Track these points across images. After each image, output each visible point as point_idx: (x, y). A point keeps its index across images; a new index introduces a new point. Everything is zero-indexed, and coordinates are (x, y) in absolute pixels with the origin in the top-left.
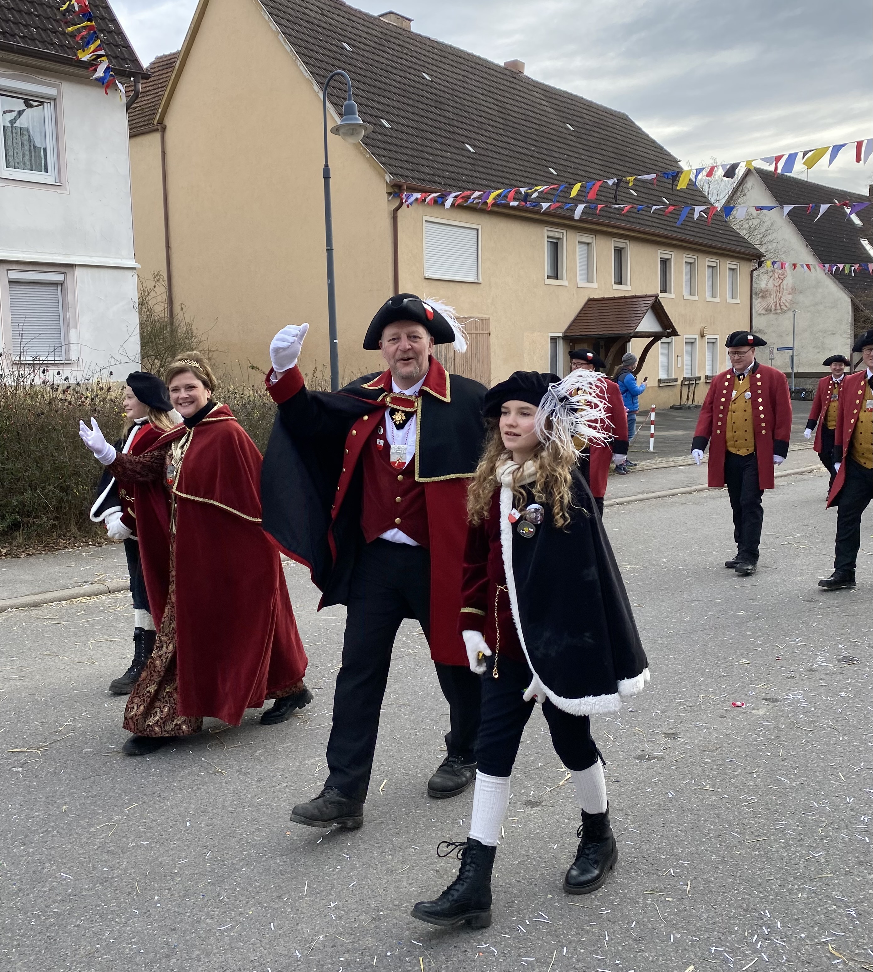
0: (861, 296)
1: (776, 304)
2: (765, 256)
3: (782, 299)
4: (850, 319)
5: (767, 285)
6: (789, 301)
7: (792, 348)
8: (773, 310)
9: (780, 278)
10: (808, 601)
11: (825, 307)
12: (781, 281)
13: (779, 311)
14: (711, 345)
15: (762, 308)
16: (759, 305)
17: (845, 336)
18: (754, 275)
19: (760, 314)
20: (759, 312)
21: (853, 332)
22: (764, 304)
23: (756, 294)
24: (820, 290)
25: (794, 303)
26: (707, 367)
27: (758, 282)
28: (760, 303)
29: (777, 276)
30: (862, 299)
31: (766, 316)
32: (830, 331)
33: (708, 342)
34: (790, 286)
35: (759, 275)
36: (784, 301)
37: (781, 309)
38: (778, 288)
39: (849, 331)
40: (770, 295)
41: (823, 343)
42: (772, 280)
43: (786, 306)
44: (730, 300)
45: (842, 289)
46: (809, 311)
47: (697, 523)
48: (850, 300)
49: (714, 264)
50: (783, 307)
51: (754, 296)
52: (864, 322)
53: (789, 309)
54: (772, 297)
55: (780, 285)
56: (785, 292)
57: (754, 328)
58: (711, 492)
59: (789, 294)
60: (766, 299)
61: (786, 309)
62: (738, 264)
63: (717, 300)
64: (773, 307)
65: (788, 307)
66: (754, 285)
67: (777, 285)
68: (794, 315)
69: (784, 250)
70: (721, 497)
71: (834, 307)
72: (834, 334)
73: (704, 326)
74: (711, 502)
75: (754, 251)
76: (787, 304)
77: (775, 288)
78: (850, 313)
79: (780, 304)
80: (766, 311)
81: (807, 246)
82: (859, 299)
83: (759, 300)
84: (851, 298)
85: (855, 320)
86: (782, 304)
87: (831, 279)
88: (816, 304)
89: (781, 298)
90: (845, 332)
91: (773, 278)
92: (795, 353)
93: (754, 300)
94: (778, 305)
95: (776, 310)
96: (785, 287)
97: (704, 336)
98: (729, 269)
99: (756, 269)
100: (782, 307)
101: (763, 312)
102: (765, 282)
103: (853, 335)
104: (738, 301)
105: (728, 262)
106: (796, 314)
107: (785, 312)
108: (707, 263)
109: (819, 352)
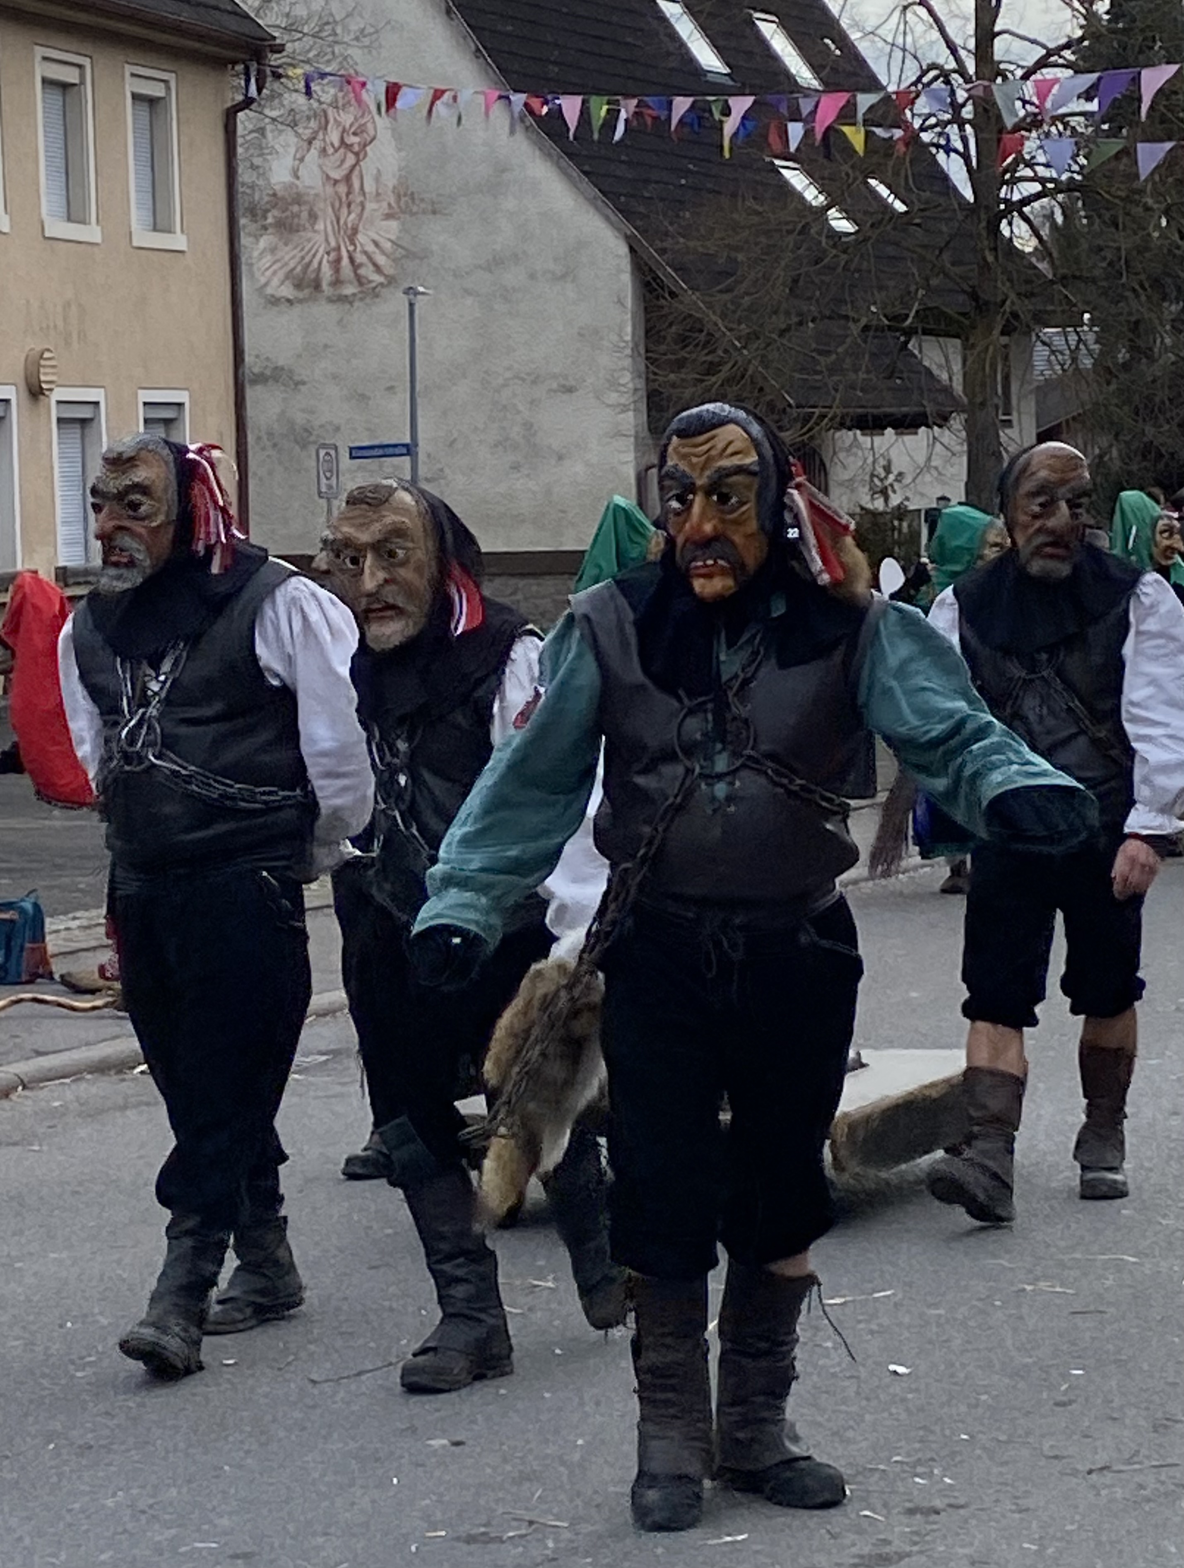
0: (666, 234)
1: (338, 260)
2: (280, 49)
3: (361, 238)
4: (629, 329)
5: (296, 174)
6: (388, 246)
7: (409, 450)
8: (325, 286)
9: (349, 147)
10: (471, 1539)
11: (532, 276)
12: (351, 159)
13: (349, 290)
14: (77, 430)
15: (281, 274)
16: (267, 260)
17: (613, 397)
18: (240, 130)
19: (274, 301)
20: (269, 291)
21: (641, 384)
22: (290, 256)
23: (253, 212)
24: (510, 204)
25: (410, 255)
26: (61, 531)
27: (257, 161)
28: (273, 250)
29: (334, 137)
30: (667, 244)
31: (297, 309)
32: (555, 377)
33: (60, 420)
34: (390, 181)
35: (262, 131)
36: (371, 248)
37: (359, 278)
38: (342, 189)
39: (626, 378)
40: (313, 217)
41: (528, 426)
42: (314, 152)
43: (378, 268)
44: (144, 238)
45: (592, 201)
46: (468, 292)
47: (21, 1232)
48: (623, 249)
49: (70, 75)
50: (367, 271)
51: (243, 221)
52: (683, 340)
53: (391, 281)
54: (320, 226)
55: (348, 178)
56: (370, 206)
57: (248, 359)
58: (83, 1085)
59: (388, 216)
60: (295, 238)
61: (378, 278)
62: (171, 77)
63: (92, 233)
64: (327, 272)
65: (389, 270)
66: (244, 175)
67: (336, 175)
68: (411, 305)
69: (355, 25)
70: (124, 1108)
71: (563, 277)
72: (570, 390)
73: (39, 348)
74: (83, 1133)
75: (232, 24)
76: (381, 260)
77: (329, 190)
78: (629, 302)
79: (352, 260)
80: (298, 286)
81: (448, 12)
82: (659, 244)
83: (263, 242)
84: (630, 241)
85: (649, 332)
86: (360, 258)
87: (550, 155)
88: (496, 263)
89: (355, 231)
90: (613, 384)
91: (317, 144)
92: (422, 471)
93: (245, 240)
94: (345, 261)
95: (337, 282)
96: (370, 186)
97: (41, 391)
98: (136, 97)
99: (247, 103)
100: (362, 271)
101: (287, 291)
102: (288, 161)
103: (643, 393)
104: (179, 241)
105: (128, 69)
106: (420, 302)
107: (374, 293)
108: (41, 70)
109: (516, 467)
